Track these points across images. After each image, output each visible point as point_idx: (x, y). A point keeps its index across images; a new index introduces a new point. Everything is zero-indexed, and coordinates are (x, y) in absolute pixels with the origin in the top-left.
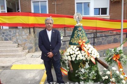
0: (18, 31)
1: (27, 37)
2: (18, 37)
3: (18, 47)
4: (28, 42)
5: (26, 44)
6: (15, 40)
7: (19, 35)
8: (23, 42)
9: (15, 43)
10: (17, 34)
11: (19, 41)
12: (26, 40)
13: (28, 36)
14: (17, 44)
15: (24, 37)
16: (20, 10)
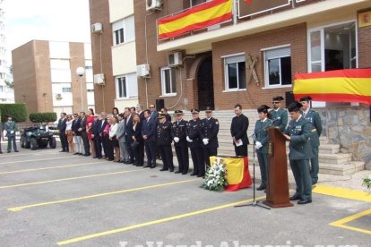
0: (342, 113)
1: (364, 130)
2: (341, 128)
3: (340, 152)
4: (363, 141)
5: (360, 147)
6: (333, 134)
7: (345, 124)
8: (353, 141)
9: (334, 141)
10: (340, 121)
11: (342, 137)
12: (359, 137)
13: (367, 127)
14: (338, 146)
15: (355, 128)
16: (357, 57)
